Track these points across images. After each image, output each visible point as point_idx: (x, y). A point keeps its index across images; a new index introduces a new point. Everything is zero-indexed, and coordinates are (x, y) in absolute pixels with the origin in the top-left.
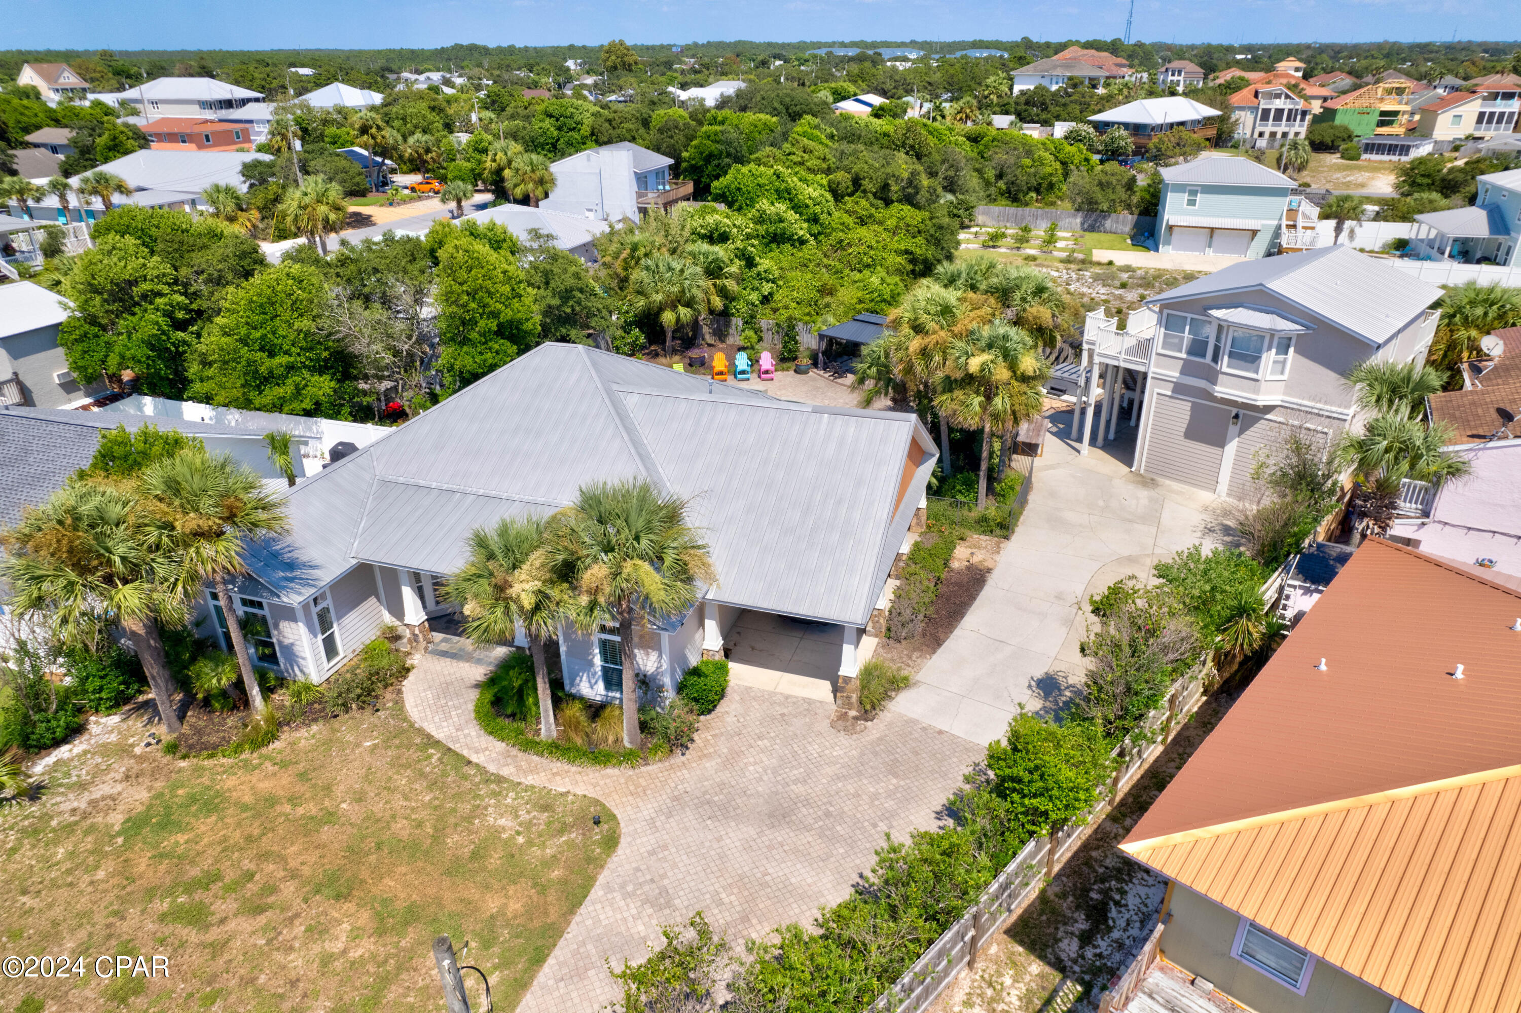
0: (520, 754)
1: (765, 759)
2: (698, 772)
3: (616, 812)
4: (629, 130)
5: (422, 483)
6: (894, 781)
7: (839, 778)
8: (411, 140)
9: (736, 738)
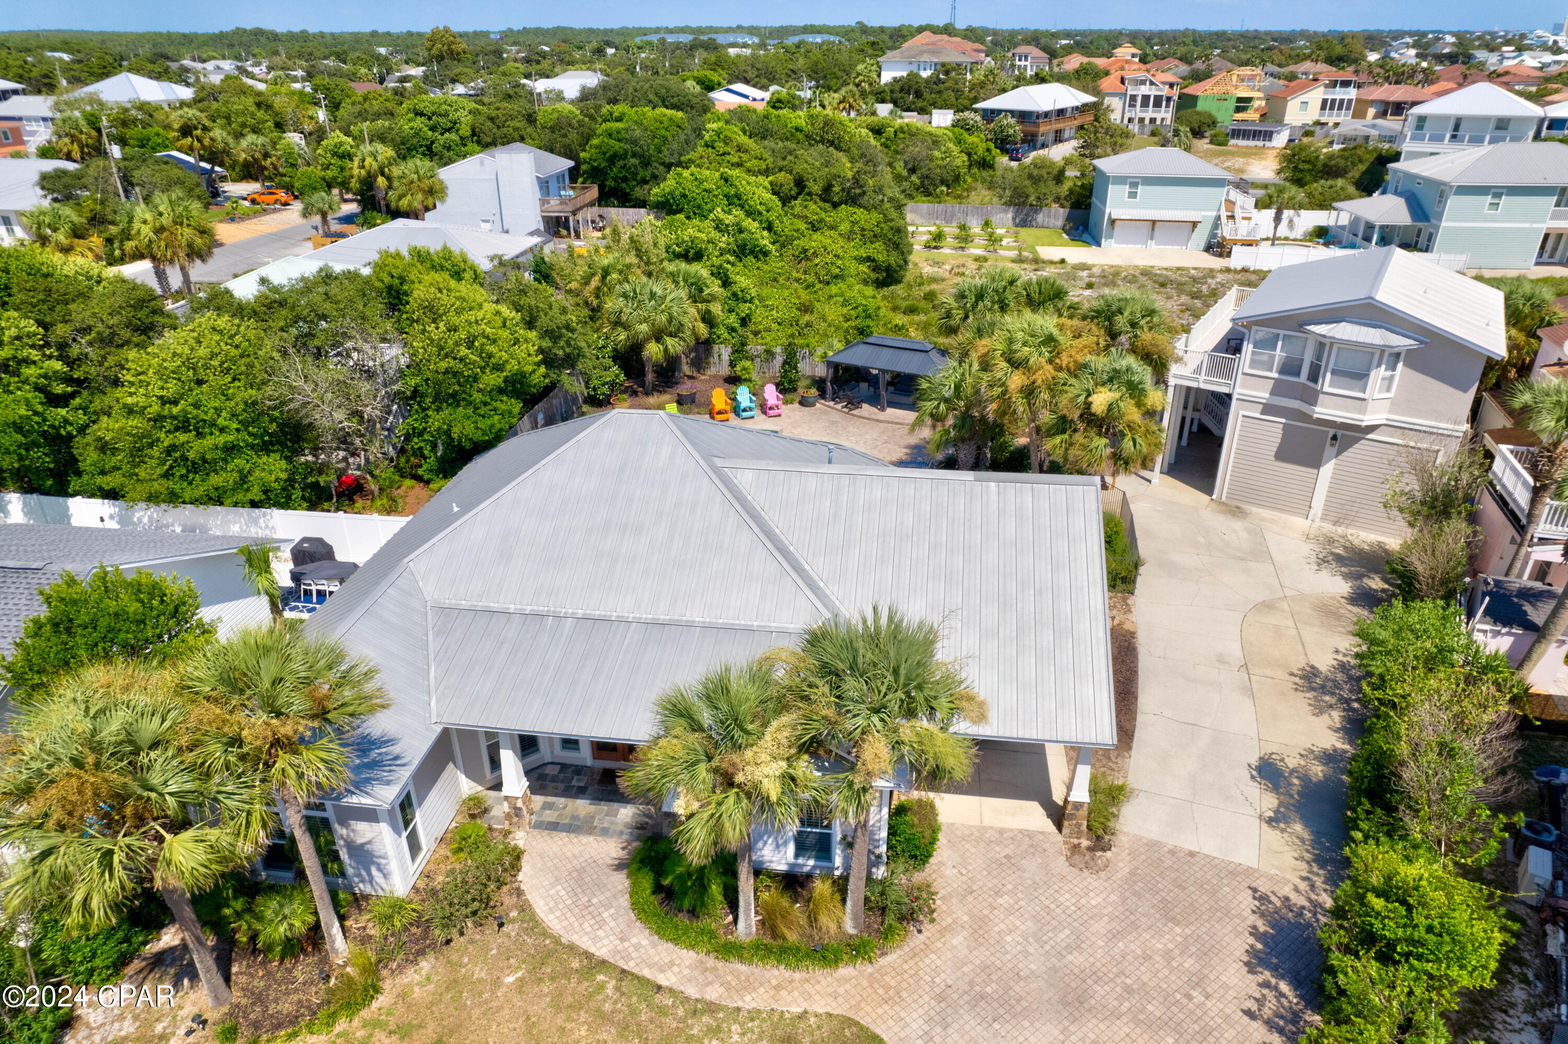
0: (720, 965)
1: (1018, 923)
2: (949, 955)
3: (878, 1031)
4: (516, 129)
5: (495, 606)
6: (1178, 930)
7: (1114, 936)
8: (244, 143)
9: (970, 899)
